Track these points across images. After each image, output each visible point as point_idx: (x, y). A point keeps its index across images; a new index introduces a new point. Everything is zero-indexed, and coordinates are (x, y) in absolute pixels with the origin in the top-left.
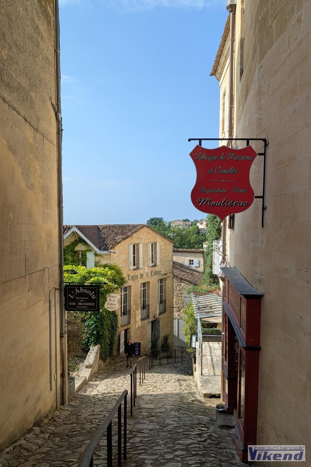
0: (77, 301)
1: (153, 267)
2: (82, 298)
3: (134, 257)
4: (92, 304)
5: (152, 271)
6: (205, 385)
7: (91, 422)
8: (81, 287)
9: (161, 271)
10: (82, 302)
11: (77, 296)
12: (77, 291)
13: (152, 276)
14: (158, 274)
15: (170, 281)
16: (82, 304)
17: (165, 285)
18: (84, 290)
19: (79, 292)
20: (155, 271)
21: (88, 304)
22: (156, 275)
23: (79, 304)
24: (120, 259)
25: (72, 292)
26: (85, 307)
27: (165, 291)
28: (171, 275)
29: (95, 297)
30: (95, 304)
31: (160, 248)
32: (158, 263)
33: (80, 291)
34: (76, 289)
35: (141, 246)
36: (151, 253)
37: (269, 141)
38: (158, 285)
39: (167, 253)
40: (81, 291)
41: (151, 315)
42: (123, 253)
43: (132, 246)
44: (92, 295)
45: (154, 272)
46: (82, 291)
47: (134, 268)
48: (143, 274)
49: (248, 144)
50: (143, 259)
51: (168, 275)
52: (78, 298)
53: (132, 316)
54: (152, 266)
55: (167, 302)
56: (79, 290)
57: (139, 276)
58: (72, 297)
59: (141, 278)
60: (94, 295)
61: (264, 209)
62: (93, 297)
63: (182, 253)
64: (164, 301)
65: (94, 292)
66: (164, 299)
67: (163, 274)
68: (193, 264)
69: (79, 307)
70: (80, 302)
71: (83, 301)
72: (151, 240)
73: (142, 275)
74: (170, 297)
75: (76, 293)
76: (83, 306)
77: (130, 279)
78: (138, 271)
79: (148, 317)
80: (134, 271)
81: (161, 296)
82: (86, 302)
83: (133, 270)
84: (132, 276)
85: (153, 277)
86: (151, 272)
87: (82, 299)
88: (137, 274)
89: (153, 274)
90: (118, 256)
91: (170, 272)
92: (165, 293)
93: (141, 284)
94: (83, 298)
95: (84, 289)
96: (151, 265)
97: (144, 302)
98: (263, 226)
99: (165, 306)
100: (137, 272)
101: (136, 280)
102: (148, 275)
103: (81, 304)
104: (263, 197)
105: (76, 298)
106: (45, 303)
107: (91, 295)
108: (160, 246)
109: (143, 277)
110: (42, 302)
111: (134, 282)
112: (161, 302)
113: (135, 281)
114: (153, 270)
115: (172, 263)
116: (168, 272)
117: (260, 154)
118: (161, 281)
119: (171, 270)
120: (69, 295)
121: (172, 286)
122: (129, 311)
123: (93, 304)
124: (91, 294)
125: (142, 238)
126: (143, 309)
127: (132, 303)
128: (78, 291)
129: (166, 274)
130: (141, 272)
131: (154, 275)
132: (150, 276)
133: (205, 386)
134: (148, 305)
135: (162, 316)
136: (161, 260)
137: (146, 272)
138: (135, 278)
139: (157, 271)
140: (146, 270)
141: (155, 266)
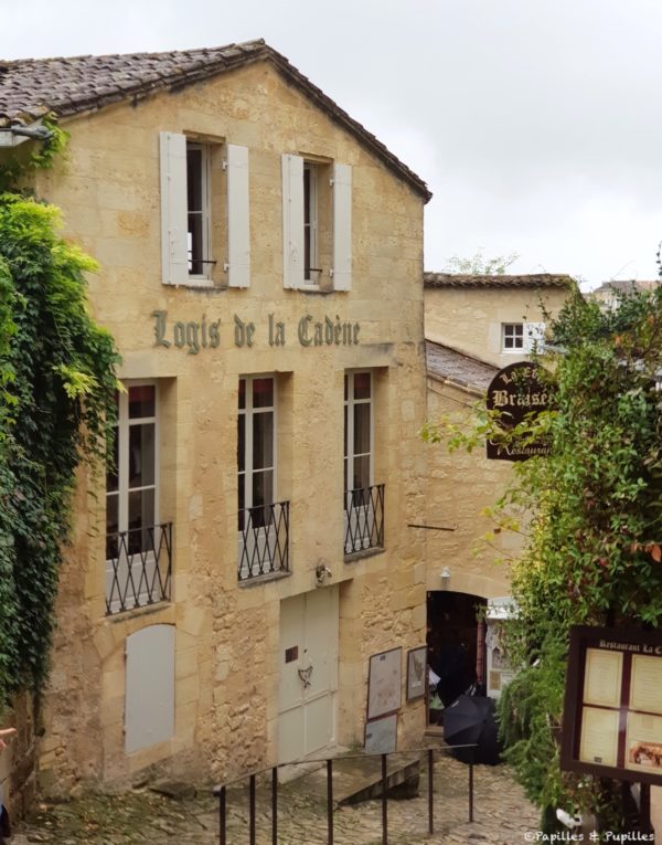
1: (312, 298)
5: (309, 318)
9: (357, 327)
13: (305, 344)
14: (341, 338)
15: (407, 386)
17: (383, 406)
20: (327, 321)
22: (328, 343)
27: (383, 440)
31: (354, 199)
32: (342, 282)
35: (237, 162)
36: (303, 222)
38: (335, 400)
39: (393, 234)
41: (301, 563)
42: (118, 175)
43: (179, 143)
45: (319, 326)
47: (198, 282)
48: (251, 327)
50: (253, 238)
51: (395, 352)
53: (179, 559)
54: (306, 292)
55: (392, 496)
57: (227, 333)
59: (239, 343)
64: (375, 491)
66: (375, 479)
67: (372, 345)
72: (303, 140)
73: (244, 332)
74: (407, 474)
77: (169, 337)
78: (221, 299)
79: (282, 568)
80: (192, 297)
81: (361, 467)
83: (187, 289)
84: (185, 322)
85: (312, 355)
86: (304, 324)
88: (212, 318)
89: (311, 334)
91: (407, 339)
92: (382, 451)
93: (242, 384)
96: (301, 281)
97: (259, 483)
99: (379, 518)
100: (217, 309)
101: (206, 355)
102: (282, 333)
108: (354, 190)
109: (250, 345)
111: (192, 359)
112: (359, 495)
113: (200, 356)
114: (313, 315)
118: (362, 382)
122: (163, 526)
126: (255, 523)
127: (185, 481)
129: (387, 347)
130: (247, 310)
131: (318, 343)
132: (291, 338)
134: (285, 505)
135: (361, 570)
136: (360, 266)
137: (271, 317)
138: (199, 339)
139: (333, 319)
140: (272, 307)
141: (327, 292)
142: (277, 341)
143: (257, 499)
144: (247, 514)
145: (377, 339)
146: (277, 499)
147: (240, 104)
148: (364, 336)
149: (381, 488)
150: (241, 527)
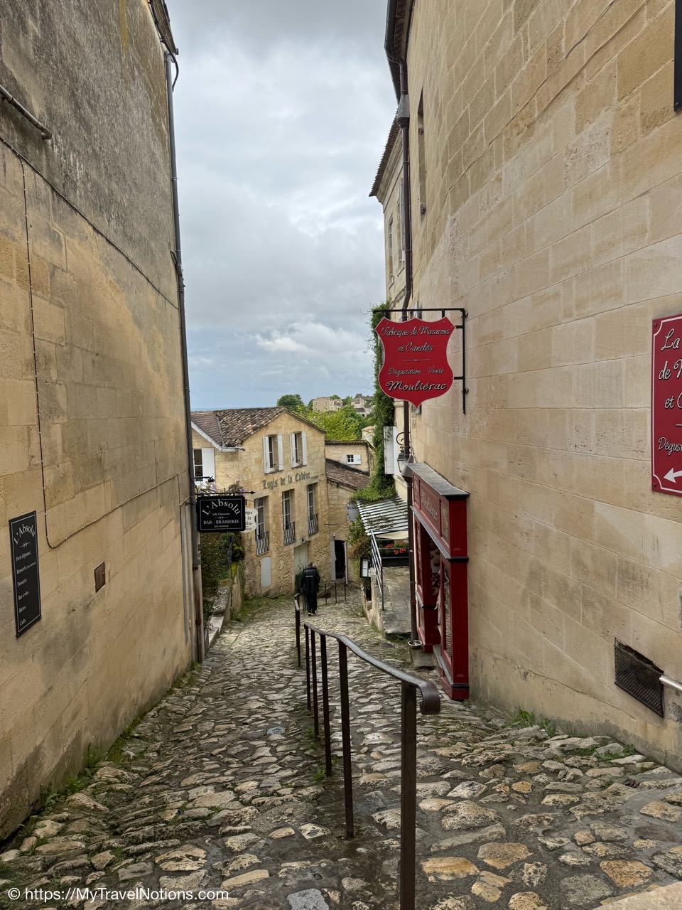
0: (214, 519)
1: (298, 469)
2: (221, 514)
3: (271, 455)
4: (235, 522)
6: (388, 622)
7: (249, 677)
8: (219, 500)
9: (309, 473)
11: (213, 511)
12: (213, 505)
13: (297, 481)
14: (305, 477)
15: (322, 487)
17: (316, 493)
18: (224, 504)
19: (217, 506)
20: (302, 474)
21: (229, 522)
22: (302, 479)
23: (217, 522)
25: (207, 506)
26: (225, 526)
27: (316, 502)
28: (323, 478)
29: (239, 512)
31: (306, 440)
32: (305, 462)
35: (280, 438)
36: (295, 448)
37: (468, 311)
38: (305, 494)
39: (317, 446)
40: (219, 505)
41: (298, 537)
42: (255, 451)
43: (267, 439)
44: (235, 509)
45: (300, 475)
46: (221, 504)
47: (272, 471)
48: (284, 479)
49: (443, 315)
50: (284, 457)
51: (319, 478)
52: (216, 514)
53: (271, 540)
54: (297, 467)
55: (320, 517)
56: (217, 503)
57: (279, 482)
58: (208, 514)
60: (238, 510)
61: (465, 392)
62: (237, 512)
63: (337, 446)
64: (315, 516)
65: (237, 505)
66: (315, 513)
67: (313, 477)
68: (352, 461)
69: (217, 526)
70: (219, 519)
71: (222, 518)
72: (294, 429)
73: (283, 481)
74: (323, 510)
75: (213, 508)
76: (223, 524)
77: (266, 486)
78: (277, 474)
79: (294, 540)
80: (271, 475)
81: (311, 510)
82: (227, 519)
83: (270, 473)
84: (269, 482)
85: (299, 483)
86: (296, 476)
87: (221, 516)
88: (276, 479)
89: (298, 478)
90: (248, 455)
91: (321, 474)
92: (316, 505)
93: (282, 493)
94: (223, 514)
95: (224, 501)
96: (295, 465)
97: (287, 518)
98: (464, 412)
99: (317, 523)
100: (277, 477)
101: (275, 489)
102: (291, 479)
103: (220, 522)
104: (463, 378)
105: (213, 514)
106: (176, 522)
108: (307, 438)
109: (284, 484)
110: (173, 522)
111: (271, 490)
112: (311, 518)
113: (273, 489)
114: (298, 473)
115: (324, 461)
116: (319, 474)
117: (458, 327)
118: (311, 487)
119: (323, 471)
120: (203, 511)
123: (237, 521)
124: (233, 508)
125: (281, 427)
126: (287, 528)
127: (271, 520)
128: (215, 505)
129: (316, 477)
130: (283, 475)
131: (300, 480)
132: (294, 480)
134: (294, 523)
135: (313, 538)
136: (309, 457)
137: (289, 476)
138: (272, 486)
140: (289, 473)
141: (301, 466)
142: (290, 482)
143: (287, 522)
144: (285, 527)
145: (314, 475)
146: (292, 521)
147: (280, 425)
148: (311, 476)
149: (317, 515)
150: (284, 530)
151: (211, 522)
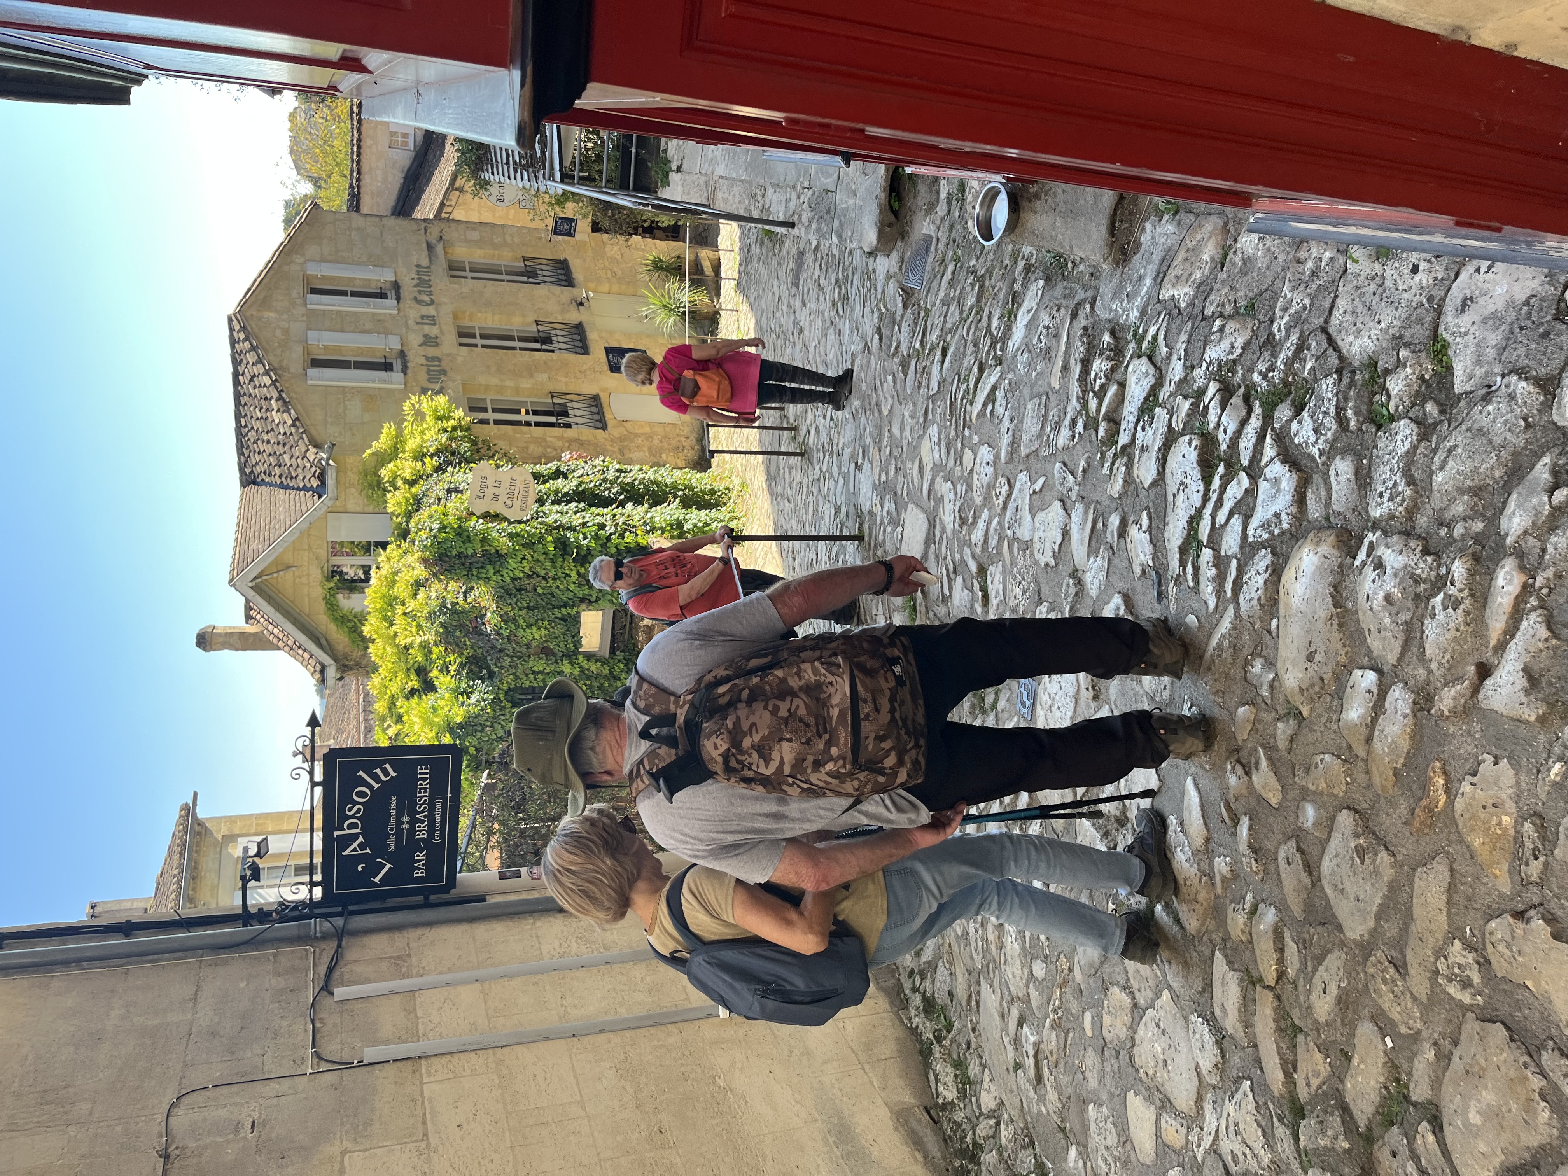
0: (409, 845)
1: (402, 296)
2: (393, 824)
3: (361, 365)
4: (424, 780)
5: (415, 298)
6: (836, 223)
8: (336, 833)
9: (418, 266)
10: (413, 822)
11: (380, 849)
12: (355, 850)
13: (432, 302)
14: (426, 278)
16: (423, 822)
18: (353, 817)
19: (361, 839)
20: (415, 286)
21: (422, 798)
22: (430, 286)
24: (363, 423)
25: (360, 868)
26: (438, 809)
29: (387, 766)
30: (423, 763)
31: (330, 262)
32: (388, 276)
33: (355, 837)
34: (346, 853)
35: (316, 337)
36: (349, 298)
38: (468, 284)
39: (350, 235)
40: (358, 831)
41: (573, 315)
42: (340, 410)
43: (313, 372)
44: (376, 778)
45: (420, 292)
46: (352, 826)
47: (400, 367)
48: (425, 336)
50: (368, 332)
51: (433, 240)
52: (392, 841)
53: (572, 389)
54: (398, 299)
55: (530, 251)
57: (432, 352)
58: (388, 866)
59: (437, 345)
60: (378, 771)
62: (386, 773)
63: (365, 168)
64: (527, 263)
65: (361, 773)
66: (520, 262)
67: (430, 256)
68: (405, 136)
69: (437, 834)
70: (412, 831)
71: (406, 819)
72: (294, 294)
73: (429, 341)
74: (516, 241)
75: (368, 851)
76: (431, 816)
78: (410, 356)
79: (577, 328)
80: (409, 371)
81: (511, 273)
82: (413, 804)
83: (405, 374)
84: (427, 377)
85: (439, 298)
86: (419, 302)
87: (399, 823)
88: (424, 361)
89: (426, 298)
90: (351, 429)
91: (423, 231)
93: (461, 344)
94: (393, 819)
95: (344, 817)
96: (391, 302)
97: (524, 338)
99: (545, 262)
100: (416, 358)
101: (445, 364)
102: (428, 317)
103: (421, 827)
105: (392, 848)
107: (376, 786)
108: (323, 260)
109: (438, 338)
111: (450, 374)
112: (531, 275)
113: (447, 368)
114: (412, 296)
115: (393, 222)
116: (423, 239)
118: (454, 265)
119: (415, 227)
120: (377, 880)
121: (474, 229)
122: (553, 397)
123: (424, 772)
124: (370, 787)
125: (286, 331)
126: (549, 342)
127: (525, 383)
128: (355, 845)
129: (430, 247)
130: (414, 340)
131: (430, 293)
132: (431, 311)
133: (841, 226)
134: (538, 323)
135: (578, 277)
136: (376, 262)
137: (418, 323)
138: (436, 369)
139: (416, 281)
140: (411, 323)
141: (396, 286)
142: (433, 320)
143: (536, 341)
144: (544, 347)
146: (534, 328)
147: (278, 332)
148: (424, 262)
149: (525, 259)
150: (553, 351)
151: (421, 856)
